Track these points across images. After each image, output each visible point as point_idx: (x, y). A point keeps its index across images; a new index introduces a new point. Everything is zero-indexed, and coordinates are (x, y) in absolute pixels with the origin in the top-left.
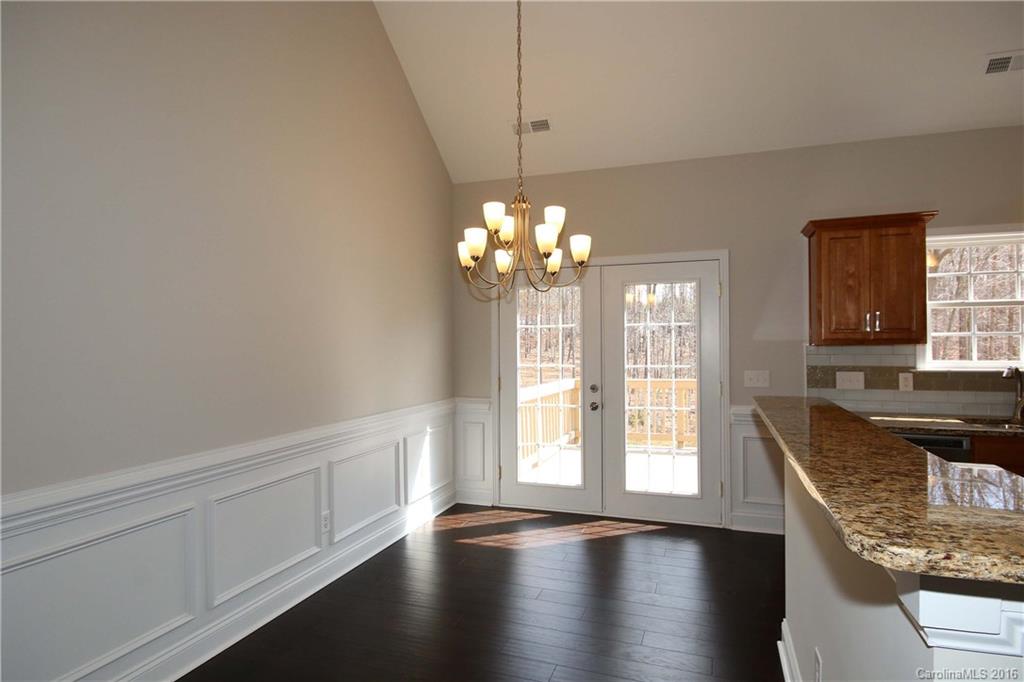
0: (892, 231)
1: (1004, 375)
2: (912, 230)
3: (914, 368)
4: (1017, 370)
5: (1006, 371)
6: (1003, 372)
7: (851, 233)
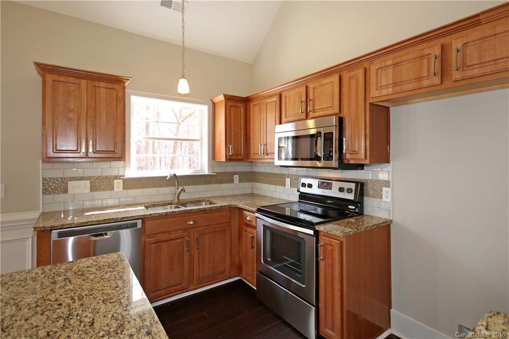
0: (102, 84)
1: (168, 178)
2: (116, 87)
3: (123, 176)
4: (175, 175)
5: (169, 176)
6: (167, 177)
7: (72, 80)
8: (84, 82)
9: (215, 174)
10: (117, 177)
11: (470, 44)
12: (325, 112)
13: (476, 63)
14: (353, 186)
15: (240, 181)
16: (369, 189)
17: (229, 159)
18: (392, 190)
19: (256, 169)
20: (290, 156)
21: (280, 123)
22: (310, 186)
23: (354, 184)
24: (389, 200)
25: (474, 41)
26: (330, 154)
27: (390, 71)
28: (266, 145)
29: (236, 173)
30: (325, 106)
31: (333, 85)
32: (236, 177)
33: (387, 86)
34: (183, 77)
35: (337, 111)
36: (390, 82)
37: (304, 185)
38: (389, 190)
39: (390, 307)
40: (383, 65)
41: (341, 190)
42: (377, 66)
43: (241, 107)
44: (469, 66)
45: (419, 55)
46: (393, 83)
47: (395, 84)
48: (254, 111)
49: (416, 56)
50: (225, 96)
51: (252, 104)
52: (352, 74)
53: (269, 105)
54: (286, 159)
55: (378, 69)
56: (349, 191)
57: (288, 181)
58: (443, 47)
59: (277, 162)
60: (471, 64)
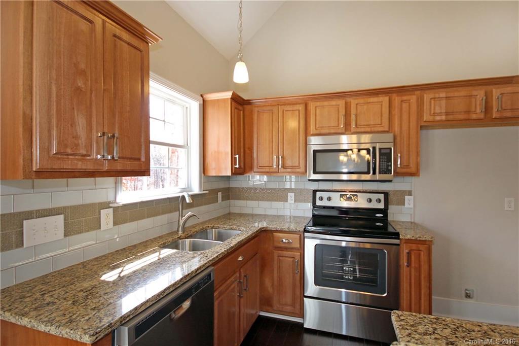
9: (208, 192)
10: (106, 205)
11: (505, 95)
12: (372, 128)
13: (509, 108)
14: (382, 196)
15: (222, 199)
18: (414, 197)
21: (307, 135)
23: (383, 195)
24: (412, 206)
25: (507, 93)
26: (387, 168)
27: (443, 102)
28: (282, 157)
29: (220, 190)
30: (372, 123)
31: (382, 105)
32: (220, 195)
33: (440, 114)
34: (241, 60)
35: (385, 128)
36: (443, 111)
37: (321, 199)
38: (411, 198)
40: (437, 96)
41: (370, 201)
42: (432, 96)
43: (241, 111)
44: (505, 110)
45: (469, 95)
46: (446, 112)
47: (447, 114)
48: (260, 117)
49: (466, 95)
50: (233, 94)
51: (255, 109)
52: (405, 98)
53: (288, 114)
55: (431, 99)
56: (379, 201)
57: (291, 196)
58: (486, 93)
59: (312, 176)
60: (506, 108)
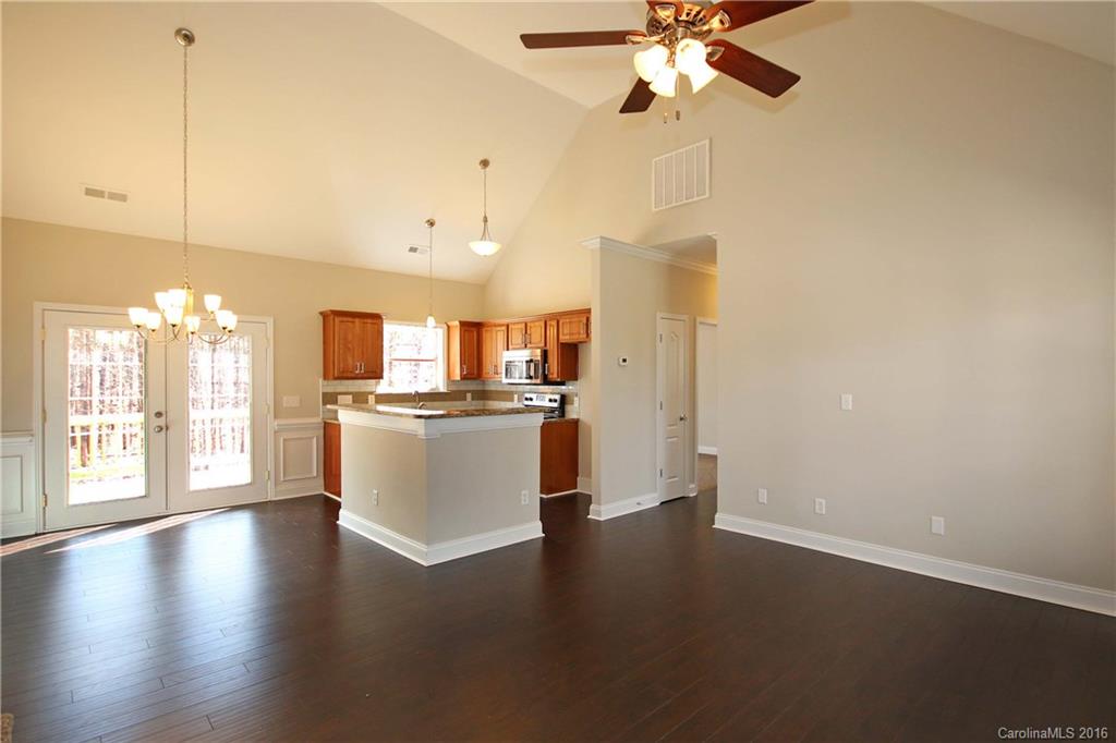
1: (413, 395)
2: (377, 322)
3: (376, 392)
5: (413, 393)
7: (350, 319)
8: (357, 320)
9: (451, 392)
10: (371, 393)
12: (537, 345)
14: (558, 397)
15: (473, 399)
16: (568, 399)
17: (464, 378)
18: (579, 399)
19: (487, 388)
20: (525, 375)
21: (508, 349)
22: (531, 399)
24: (577, 406)
27: (568, 326)
28: (496, 366)
29: (469, 391)
30: (537, 341)
31: (541, 327)
32: (469, 396)
33: (567, 334)
34: (431, 315)
35: (543, 345)
36: (568, 332)
37: (526, 399)
39: (577, 475)
40: (565, 320)
41: (550, 400)
42: (563, 321)
43: (474, 329)
46: (570, 333)
48: (486, 336)
49: (578, 320)
50: (460, 322)
51: (484, 330)
52: (552, 322)
53: (499, 333)
54: (520, 378)
55: (564, 323)
56: (556, 401)
57: (516, 396)
59: (505, 381)
